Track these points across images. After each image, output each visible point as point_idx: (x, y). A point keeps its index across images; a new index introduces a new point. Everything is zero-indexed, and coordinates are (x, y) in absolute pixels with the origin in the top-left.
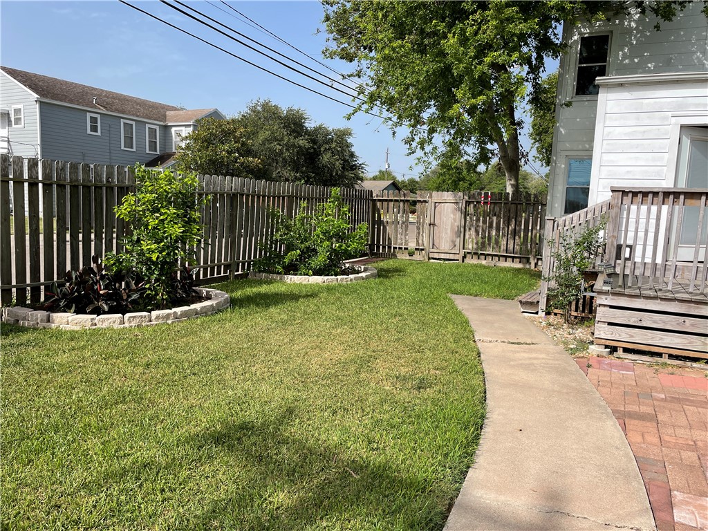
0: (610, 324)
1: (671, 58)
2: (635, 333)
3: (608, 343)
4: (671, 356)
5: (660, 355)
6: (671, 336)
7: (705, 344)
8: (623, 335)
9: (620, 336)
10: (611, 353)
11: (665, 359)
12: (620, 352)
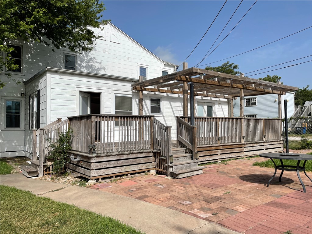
0: (96, 170)
1: (49, 63)
2: (105, 171)
3: (96, 178)
4: (116, 176)
5: (112, 177)
6: (116, 169)
7: (125, 169)
8: (101, 173)
9: (100, 173)
10: (97, 182)
11: (115, 178)
12: (100, 180)
